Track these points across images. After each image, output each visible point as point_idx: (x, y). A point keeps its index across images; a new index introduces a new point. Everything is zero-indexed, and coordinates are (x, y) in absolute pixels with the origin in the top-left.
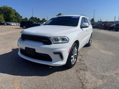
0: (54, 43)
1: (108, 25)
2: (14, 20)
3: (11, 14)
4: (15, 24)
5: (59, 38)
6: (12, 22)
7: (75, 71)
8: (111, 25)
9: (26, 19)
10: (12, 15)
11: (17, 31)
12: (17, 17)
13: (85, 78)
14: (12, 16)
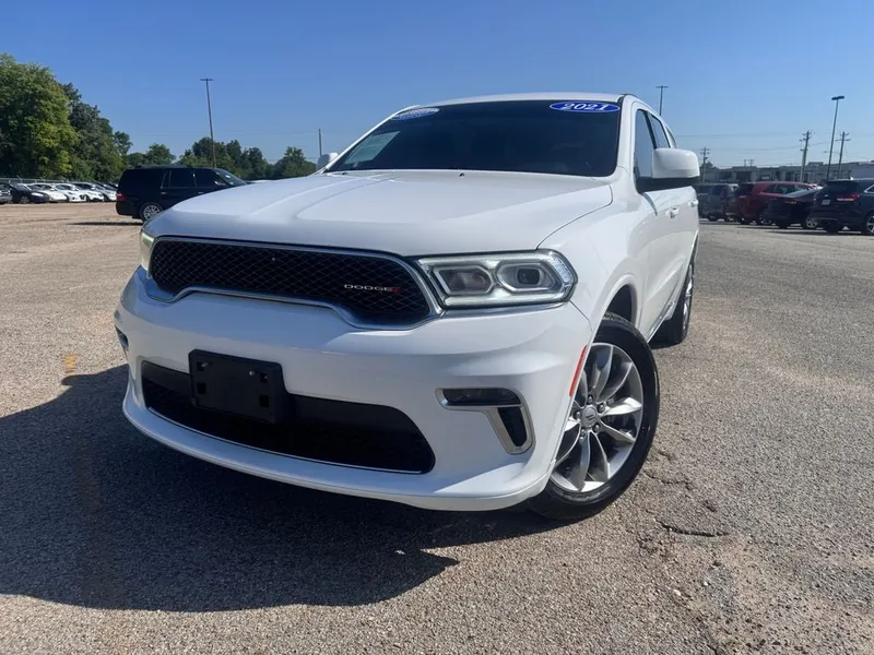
0: (445, 308)
1: (771, 189)
2: (65, 168)
3: (43, 117)
4: (77, 194)
5: (492, 263)
6: (55, 178)
7: (630, 547)
8: (791, 189)
9: (159, 152)
10: (53, 128)
11: (91, 242)
12: (91, 141)
13: (729, 608)
14: (50, 133)
